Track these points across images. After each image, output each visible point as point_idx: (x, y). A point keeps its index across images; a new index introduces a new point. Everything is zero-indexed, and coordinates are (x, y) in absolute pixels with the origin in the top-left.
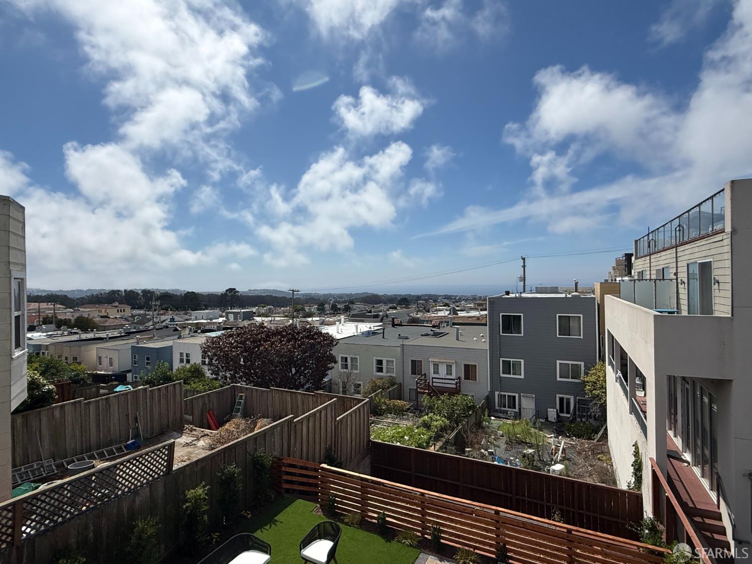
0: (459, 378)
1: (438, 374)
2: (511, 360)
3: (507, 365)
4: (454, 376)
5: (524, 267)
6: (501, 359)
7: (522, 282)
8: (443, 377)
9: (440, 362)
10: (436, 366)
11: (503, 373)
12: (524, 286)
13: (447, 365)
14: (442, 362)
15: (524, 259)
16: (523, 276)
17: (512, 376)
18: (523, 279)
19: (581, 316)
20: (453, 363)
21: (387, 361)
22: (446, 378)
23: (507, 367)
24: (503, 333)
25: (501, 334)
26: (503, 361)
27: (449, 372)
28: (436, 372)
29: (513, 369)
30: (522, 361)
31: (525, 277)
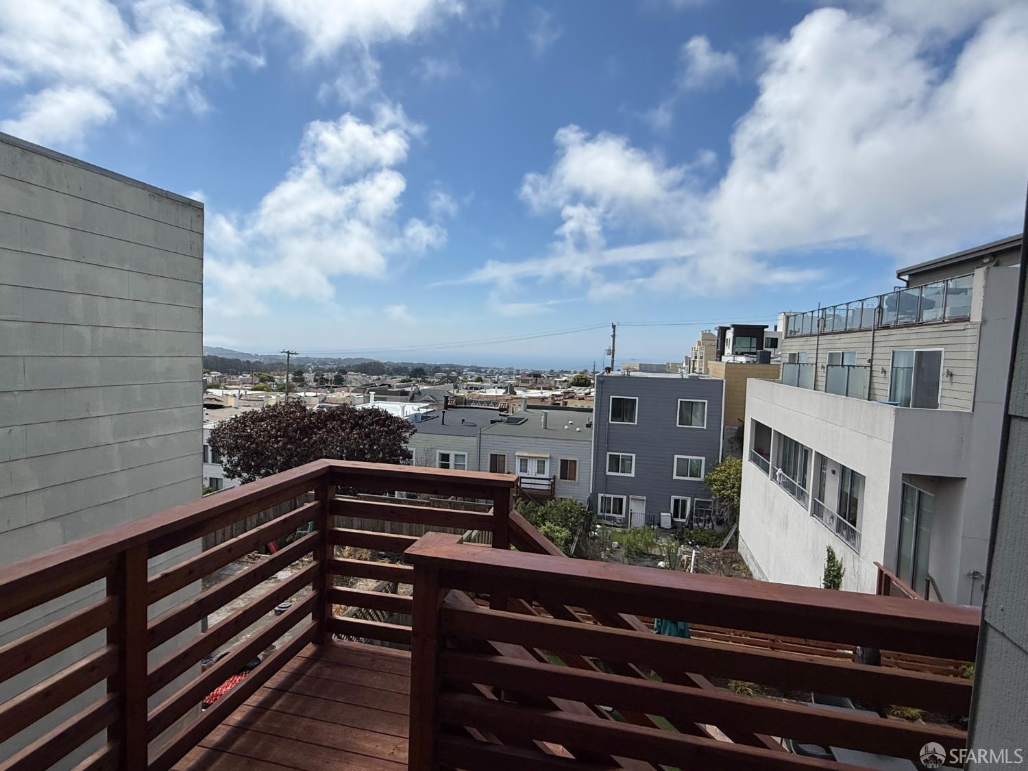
0: (554, 478)
1: (526, 472)
2: (621, 454)
3: (615, 460)
4: (546, 475)
5: (614, 336)
6: (609, 453)
7: (611, 356)
8: (533, 476)
9: (530, 457)
10: (524, 461)
11: (609, 471)
12: (613, 361)
13: (538, 461)
14: (533, 457)
15: (614, 327)
16: (612, 349)
17: (619, 474)
18: (612, 352)
19: (706, 401)
20: (547, 458)
21: (456, 455)
22: (536, 477)
23: (615, 463)
24: (612, 421)
25: (610, 422)
26: (610, 455)
27: (541, 470)
28: (524, 470)
29: (622, 466)
30: (634, 456)
31: (614, 350)
